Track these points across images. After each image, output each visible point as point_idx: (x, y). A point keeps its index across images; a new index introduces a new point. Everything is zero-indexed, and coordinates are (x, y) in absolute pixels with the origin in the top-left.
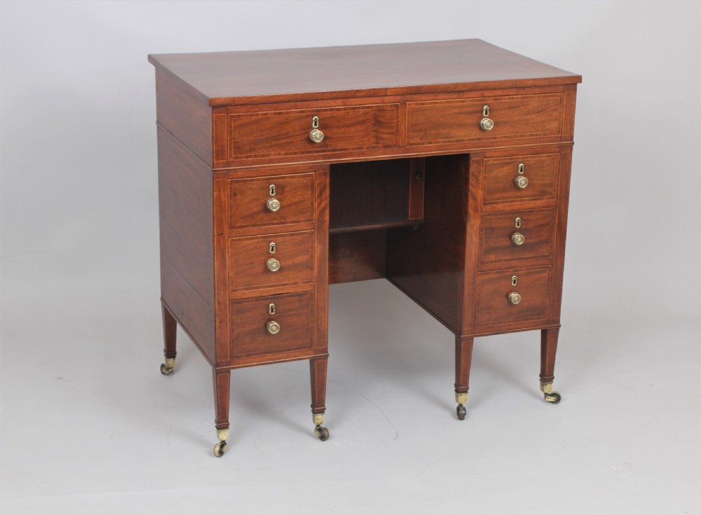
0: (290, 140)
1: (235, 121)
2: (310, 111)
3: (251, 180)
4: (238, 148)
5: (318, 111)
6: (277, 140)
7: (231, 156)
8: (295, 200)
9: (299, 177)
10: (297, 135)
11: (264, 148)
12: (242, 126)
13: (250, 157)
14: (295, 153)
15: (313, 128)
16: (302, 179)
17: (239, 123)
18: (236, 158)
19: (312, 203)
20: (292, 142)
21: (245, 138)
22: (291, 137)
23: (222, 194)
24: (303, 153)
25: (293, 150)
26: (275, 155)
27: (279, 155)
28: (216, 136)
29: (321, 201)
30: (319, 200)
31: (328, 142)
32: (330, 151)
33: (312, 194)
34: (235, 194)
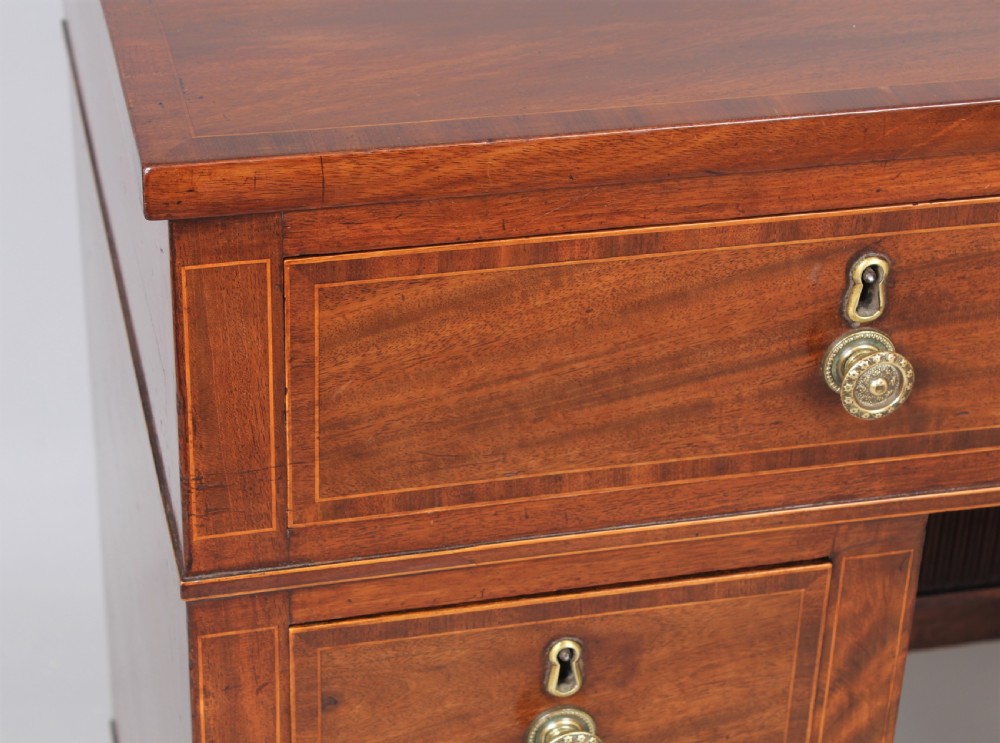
0: (694, 393)
1: (333, 298)
2: (837, 226)
3: (434, 626)
4: (357, 453)
5: (887, 222)
6: (608, 398)
7: (305, 500)
8: (695, 710)
9: (730, 591)
10: (742, 367)
11: (522, 445)
12: (381, 325)
13: (434, 498)
14: (721, 467)
15: (845, 325)
16: (750, 601)
17: (358, 309)
18: (339, 509)
19: (799, 717)
20: (704, 407)
21: (398, 399)
22: (702, 378)
23: (248, 701)
24: (771, 460)
25: (711, 448)
26: (592, 481)
27: (620, 477)
28: (202, 390)
29: (853, 703)
30: (840, 696)
31: (933, 400)
32: (937, 444)
33: (804, 673)
34: (331, 702)
